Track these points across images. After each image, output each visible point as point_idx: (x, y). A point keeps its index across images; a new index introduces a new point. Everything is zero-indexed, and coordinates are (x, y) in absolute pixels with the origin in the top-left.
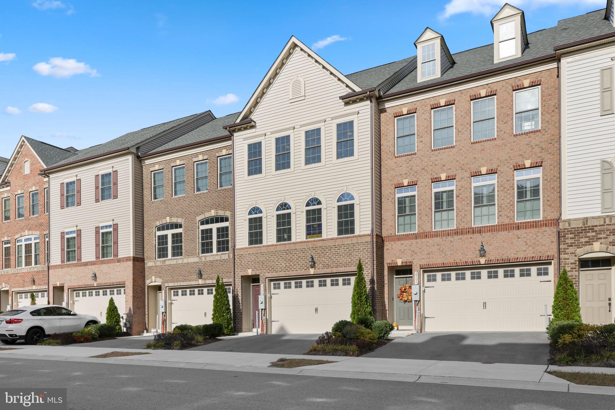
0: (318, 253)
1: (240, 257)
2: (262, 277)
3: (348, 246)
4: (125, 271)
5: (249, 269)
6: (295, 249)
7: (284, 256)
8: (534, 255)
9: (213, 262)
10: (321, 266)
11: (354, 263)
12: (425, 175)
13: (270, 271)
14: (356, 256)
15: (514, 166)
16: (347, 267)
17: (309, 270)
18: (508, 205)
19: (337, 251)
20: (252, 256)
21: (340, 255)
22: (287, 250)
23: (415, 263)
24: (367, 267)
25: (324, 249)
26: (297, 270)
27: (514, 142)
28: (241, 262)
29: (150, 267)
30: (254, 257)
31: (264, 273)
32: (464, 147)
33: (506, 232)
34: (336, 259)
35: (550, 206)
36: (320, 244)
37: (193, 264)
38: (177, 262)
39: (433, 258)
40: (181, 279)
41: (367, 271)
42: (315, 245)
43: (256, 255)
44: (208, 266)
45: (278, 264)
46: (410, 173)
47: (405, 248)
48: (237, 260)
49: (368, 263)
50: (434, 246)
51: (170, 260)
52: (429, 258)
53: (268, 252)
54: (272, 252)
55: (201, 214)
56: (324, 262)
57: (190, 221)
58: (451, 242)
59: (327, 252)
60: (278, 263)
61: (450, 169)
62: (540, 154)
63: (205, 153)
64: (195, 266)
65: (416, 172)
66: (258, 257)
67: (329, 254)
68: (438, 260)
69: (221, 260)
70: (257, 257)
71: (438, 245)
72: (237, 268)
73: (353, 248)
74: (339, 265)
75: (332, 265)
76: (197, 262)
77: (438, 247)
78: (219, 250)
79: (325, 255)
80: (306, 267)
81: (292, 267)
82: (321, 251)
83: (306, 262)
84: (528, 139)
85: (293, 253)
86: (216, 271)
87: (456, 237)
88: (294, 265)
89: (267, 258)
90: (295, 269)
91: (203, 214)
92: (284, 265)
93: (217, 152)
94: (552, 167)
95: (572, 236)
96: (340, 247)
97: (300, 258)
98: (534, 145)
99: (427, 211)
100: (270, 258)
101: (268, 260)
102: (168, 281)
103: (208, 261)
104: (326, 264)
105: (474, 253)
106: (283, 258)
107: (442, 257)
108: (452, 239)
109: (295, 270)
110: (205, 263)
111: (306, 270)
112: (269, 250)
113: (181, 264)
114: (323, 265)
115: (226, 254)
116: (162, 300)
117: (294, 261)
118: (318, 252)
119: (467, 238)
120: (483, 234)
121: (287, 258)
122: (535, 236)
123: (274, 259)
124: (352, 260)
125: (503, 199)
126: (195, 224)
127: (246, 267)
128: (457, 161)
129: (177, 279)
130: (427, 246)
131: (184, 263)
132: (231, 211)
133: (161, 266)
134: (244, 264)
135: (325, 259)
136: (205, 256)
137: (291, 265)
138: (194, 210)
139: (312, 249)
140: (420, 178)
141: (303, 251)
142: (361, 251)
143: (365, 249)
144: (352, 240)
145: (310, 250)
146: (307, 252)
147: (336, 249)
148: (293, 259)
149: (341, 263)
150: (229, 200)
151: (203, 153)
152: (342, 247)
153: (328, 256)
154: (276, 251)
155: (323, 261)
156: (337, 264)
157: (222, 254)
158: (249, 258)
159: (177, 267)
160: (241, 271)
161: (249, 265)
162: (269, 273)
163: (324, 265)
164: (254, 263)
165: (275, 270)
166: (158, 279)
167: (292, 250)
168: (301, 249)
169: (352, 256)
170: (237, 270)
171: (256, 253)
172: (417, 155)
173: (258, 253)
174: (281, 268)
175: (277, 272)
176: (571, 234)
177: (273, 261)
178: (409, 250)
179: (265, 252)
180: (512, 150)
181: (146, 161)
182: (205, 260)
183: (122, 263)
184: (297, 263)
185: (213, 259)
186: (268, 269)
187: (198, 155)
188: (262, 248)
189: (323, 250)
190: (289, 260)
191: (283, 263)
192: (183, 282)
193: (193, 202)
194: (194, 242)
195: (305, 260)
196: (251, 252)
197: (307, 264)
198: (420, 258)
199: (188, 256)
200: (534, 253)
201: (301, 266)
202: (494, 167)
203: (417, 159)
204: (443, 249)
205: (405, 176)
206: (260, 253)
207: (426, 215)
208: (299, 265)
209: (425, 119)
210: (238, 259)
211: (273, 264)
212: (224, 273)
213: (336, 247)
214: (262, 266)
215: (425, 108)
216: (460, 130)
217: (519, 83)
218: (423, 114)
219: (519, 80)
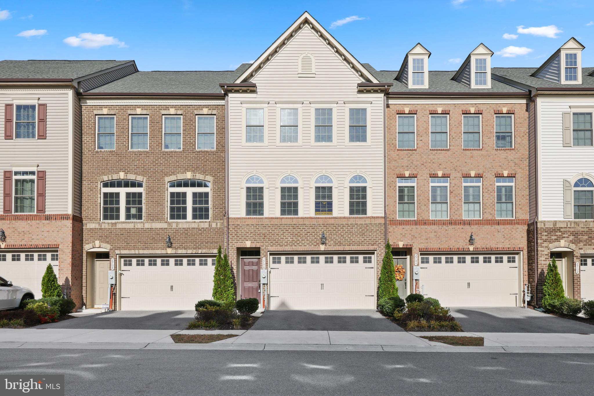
0: (329, 230)
1: (235, 227)
2: (263, 250)
3: (362, 226)
4: (58, 231)
5: (248, 240)
6: (304, 224)
7: (291, 231)
8: (509, 246)
9: (187, 230)
10: (332, 243)
11: (368, 243)
12: (424, 170)
13: (273, 244)
14: (369, 236)
15: (495, 174)
16: (360, 245)
17: (319, 246)
18: (491, 205)
19: (350, 230)
20: (251, 227)
21: (353, 234)
22: (294, 224)
23: (415, 246)
25: (335, 226)
26: (305, 246)
27: (496, 155)
28: (237, 233)
29: (91, 229)
30: (253, 229)
31: (266, 246)
32: (457, 151)
33: (489, 226)
34: (349, 238)
35: (521, 209)
36: (332, 221)
37: (159, 230)
38: (134, 227)
39: (431, 243)
40: (140, 246)
41: (380, 251)
42: (326, 222)
43: (256, 227)
44: (181, 234)
45: (283, 238)
46: (411, 166)
47: (406, 232)
48: (231, 230)
49: (381, 243)
50: (431, 232)
51: (123, 222)
52: (427, 243)
53: (271, 225)
54: (276, 225)
55: (172, 175)
56: (336, 240)
57: (155, 180)
58: (446, 230)
59: (339, 230)
60: (284, 236)
61: (445, 168)
62: (514, 168)
63: (179, 107)
64: (162, 232)
65: (416, 166)
66: (259, 229)
67: (341, 232)
68: (435, 245)
69: (199, 228)
70: (257, 229)
71: (435, 232)
72: (231, 239)
73: (366, 228)
74: (352, 244)
75: (344, 243)
76: (165, 228)
77: (435, 234)
78: (194, 217)
79: (337, 232)
80: (315, 243)
81: (300, 242)
82: (333, 228)
83: (316, 238)
84: (505, 154)
85: (301, 228)
86: (191, 240)
87: (450, 227)
88: (302, 240)
89: (269, 231)
90: (303, 244)
91: (174, 175)
92: (291, 239)
93: (195, 109)
94: (522, 179)
95: (546, 234)
96: (353, 226)
97: (309, 234)
98: (510, 160)
99: (425, 202)
100: (274, 231)
101: (271, 233)
102: (120, 248)
103: (181, 228)
104: (338, 242)
105: (464, 241)
106: (290, 233)
107: (438, 242)
108: (447, 228)
109: (303, 245)
110: (177, 231)
111: (315, 246)
112: (272, 223)
113: (141, 229)
114: (334, 242)
115: (206, 222)
116: (110, 270)
117: (303, 236)
118: (330, 229)
119: (459, 228)
120: (472, 226)
121: (294, 232)
122: (510, 231)
123: (279, 232)
124: (365, 240)
125: (487, 200)
126: (162, 184)
127: (243, 238)
128: (452, 163)
129: (134, 246)
130: (426, 232)
131: (146, 229)
132: (213, 177)
133: (109, 229)
134: (240, 235)
135: (336, 236)
136: (177, 223)
137: (298, 240)
138: (162, 169)
139: (323, 226)
140: (420, 172)
141: (313, 227)
142: (374, 232)
143: (378, 230)
144: (365, 221)
145: (320, 226)
146: (317, 228)
147: (349, 227)
148: (301, 234)
149: (354, 242)
150: (211, 164)
151: (176, 107)
152: (355, 226)
153: (340, 234)
154: (281, 225)
155: (334, 238)
156: (349, 242)
157: (200, 222)
158: (247, 229)
159: (135, 232)
160: (237, 242)
161: (247, 237)
162: (272, 246)
163: (336, 242)
164: (253, 235)
165: (280, 244)
166: (104, 245)
167: (300, 225)
168: (310, 224)
169: (365, 236)
170: (232, 240)
171: (256, 225)
172: (417, 152)
173: (259, 225)
174: (287, 242)
175: (282, 246)
176: (545, 232)
177: (277, 235)
178: (410, 234)
179: (268, 225)
180: (494, 160)
181: (88, 101)
182: (177, 226)
183: (53, 221)
184: (306, 238)
185: (188, 227)
186: (272, 242)
187: (168, 107)
188: (264, 220)
189: (334, 228)
190: (296, 234)
191: (289, 238)
192: (143, 249)
193: (161, 160)
194: (161, 205)
195: (315, 236)
196: (250, 223)
197: (317, 240)
198: (420, 242)
199: (151, 220)
200: (509, 244)
201: (311, 242)
202: (481, 172)
203: (418, 155)
204: (439, 236)
205: (406, 168)
206: (262, 225)
207: (425, 205)
208: (307, 240)
209: (425, 122)
211: (277, 237)
212: (203, 243)
213: (349, 226)
214: (264, 238)
215: (425, 112)
216: (453, 137)
217: (499, 109)
218: (423, 116)
219: (499, 107)
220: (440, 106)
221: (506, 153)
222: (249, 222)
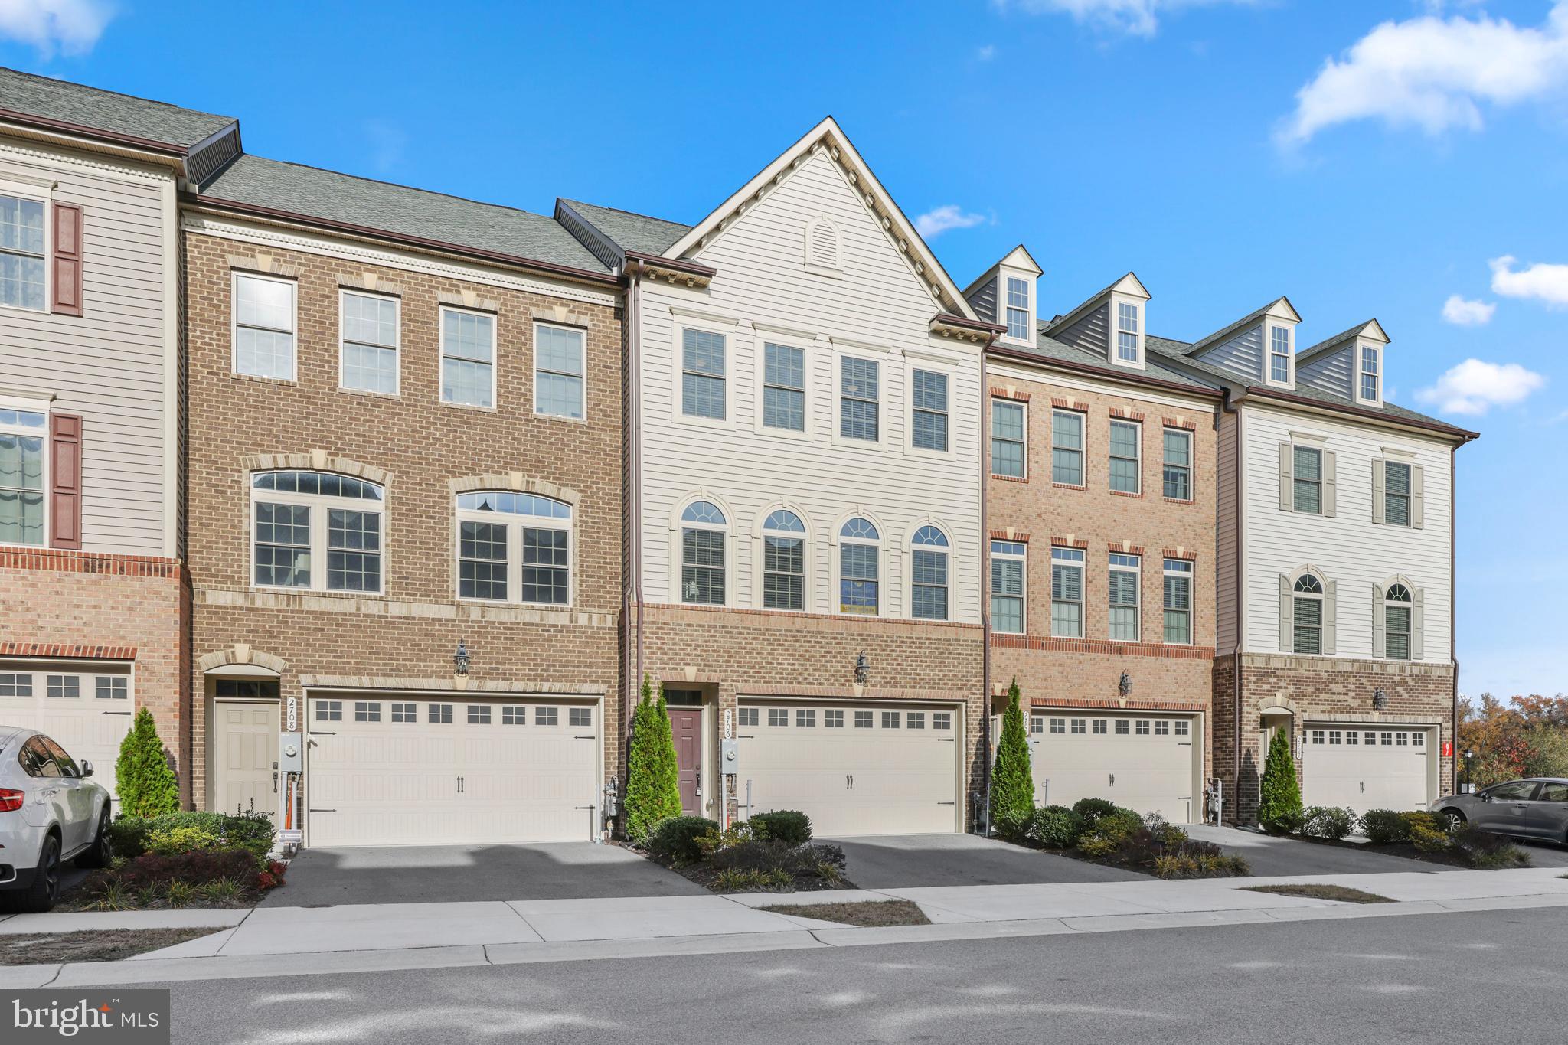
0: (872, 650)
1: (658, 628)
2: (726, 690)
3: (939, 644)
4: (131, 609)
5: (689, 664)
6: (819, 632)
7: (790, 646)
8: (1184, 701)
9: (512, 629)
10: (879, 679)
11: (950, 682)
12: (1041, 529)
13: (750, 677)
14: (954, 667)
15: (1163, 551)
16: (934, 688)
17: (851, 685)
18: (1157, 614)
19: (915, 652)
20: (696, 631)
21: (921, 661)
22: (798, 631)
23: (1024, 694)
24: (974, 694)
25: (886, 641)
26: (820, 684)
27: (1164, 511)
28: (663, 643)
29: (217, 607)
30: (702, 636)
31: (732, 681)
32: (1100, 495)
33: (1153, 658)
34: (913, 670)
35: (1203, 626)
36: (879, 629)
37: (430, 624)
38: (358, 609)
39: (1052, 688)
40: (375, 664)
41: (974, 703)
42: (866, 629)
43: (709, 631)
44: (493, 638)
45: (771, 663)
46: (1018, 517)
47: (1008, 662)
48: (648, 635)
49: (975, 685)
50: (1054, 665)
51: (321, 595)
52: (1046, 688)
53: (745, 628)
54: (756, 629)
55: (467, 474)
56: (887, 673)
57: (420, 484)
58: (1080, 662)
59: (893, 651)
60: (773, 659)
61: (1080, 529)
62: (1193, 542)
63: (488, 291)
64: (440, 630)
65: (1027, 518)
66: (715, 636)
67: (898, 656)
68: (1059, 693)
69: (545, 625)
70: (711, 636)
71: (1060, 665)
72: (649, 658)
73: (947, 649)
74: (919, 683)
75: (903, 681)
76: (448, 620)
77: (1060, 669)
78: (528, 594)
79: (888, 655)
80: (843, 679)
81: (809, 675)
82: (880, 645)
83: (844, 667)
84: (1180, 512)
85: (813, 640)
86: (522, 654)
87: (1089, 655)
88: (815, 670)
89: (740, 643)
90: (817, 679)
91: (475, 475)
92: (790, 667)
93: (533, 305)
94: (1206, 565)
95: (1254, 679)
96: (922, 643)
97: (829, 655)
98: (1187, 524)
99: (1043, 598)
100: (751, 643)
101: (745, 648)
102: (313, 667)
103: (494, 623)
104: (892, 678)
105: (1110, 686)
106: (788, 650)
107: (1065, 688)
108: (1081, 657)
109: (816, 682)
110: (483, 628)
111: (844, 685)
112: (747, 623)
113: (379, 616)
114: (883, 678)
115: (562, 610)
116: (284, 730)
117: (816, 661)
118: (873, 647)
119: (1102, 660)
120: (1125, 657)
121: (796, 650)
122: (1186, 671)
123: (762, 648)
124: (945, 675)
125: (1150, 603)
126: (440, 497)
127: (677, 657)
128: (1091, 518)
129: (357, 663)
130: (1044, 664)
131: (392, 617)
132: (581, 491)
133: (279, 611)
134: (670, 649)
135: (888, 664)
136: (483, 606)
137: (806, 670)
138: (440, 455)
139: (859, 638)
140: (1034, 531)
141: (837, 639)
142: (963, 659)
143: (971, 655)
144: (946, 632)
145: (854, 639)
146: (847, 644)
147: (914, 645)
148: (812, 656)
149: (923, 679)
150: (575, 456)
151: (480, 290)
152: (925, 643)
153: (895, 660)
154: (767, 630)
155: (883, 668)
156: (914, 679)
157: (547, 609)
158: (687, 635)
159: (360, 626)
160: (664, 669)
161: (688, 655)
162: (746, 681)
163: (886, 678)
164: (702, 651)
165: (764, 677)
166: (262, 657)
167: (809, 632)
168: (832, 633)
169: (945, 666)
170: (650, 663)
171: (709, 626)
172: (1030, 486)
173: (715, 626)
174: (781, 674)
175: (770, 682)
176: (1254, 675)
177: (758, 654)
178: (1015, 667)
179: (737, 628)
180: (1162, 523)
181: (206, 222)
182: (483, 617)
183: (115, 578)
184: (823, 666)
185: (514, 620)
186: (746, 672)
187: (458, 286)
188: (727, 615)
189: (883, 644)
190: (801, 656)
191: (786, 662)
192: (385, 675)
193: (437, 429)
194: (436, 555)
195: (841, 662)
196: (694, 622)
197: (846, 671)
198: (1033, 686)
199: (407, 594)
200: (1185, 697)
201: (833, 676)
202: (1139, 544)
203: (1030, 493)
204: (1068, 673)
205: (1008, 520)
206: (723, 627)
207: (1043, 605)
208: (826, 671)
209: (1044, 422)
210: (652, 633)
211: (759, 660)
212: (554, 666)
213: (913, 643)
214: (727, 661)
215: (1044, 401)
216: (1095, 463)
217: (1171, 417)
218: (1041, 410)
219: (1171, 412)
220: (1072, 392)
221: (1182, 510)
222: (694, 618)
